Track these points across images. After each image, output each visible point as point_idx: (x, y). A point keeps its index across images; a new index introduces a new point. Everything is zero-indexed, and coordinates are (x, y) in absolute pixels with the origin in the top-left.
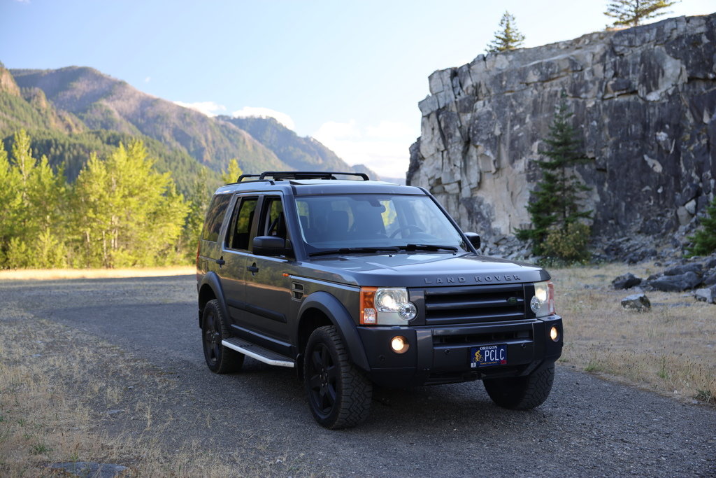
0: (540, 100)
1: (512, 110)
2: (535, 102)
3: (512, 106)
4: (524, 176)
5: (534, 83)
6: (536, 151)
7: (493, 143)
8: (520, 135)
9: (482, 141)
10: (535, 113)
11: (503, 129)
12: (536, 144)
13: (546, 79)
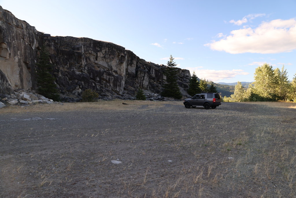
0: (17, 34)
1: (12, 34)
2: (16, 34)
3: (11, 31)
4: (17, 64)
5: (15, 25)
6: (19, 54)
7: (9, 45)
8: (15, 45)
9: (6, 42)
10: (17, 39)
11: (11, 40)
12: (19, 52)
13: (17, 26)
